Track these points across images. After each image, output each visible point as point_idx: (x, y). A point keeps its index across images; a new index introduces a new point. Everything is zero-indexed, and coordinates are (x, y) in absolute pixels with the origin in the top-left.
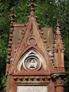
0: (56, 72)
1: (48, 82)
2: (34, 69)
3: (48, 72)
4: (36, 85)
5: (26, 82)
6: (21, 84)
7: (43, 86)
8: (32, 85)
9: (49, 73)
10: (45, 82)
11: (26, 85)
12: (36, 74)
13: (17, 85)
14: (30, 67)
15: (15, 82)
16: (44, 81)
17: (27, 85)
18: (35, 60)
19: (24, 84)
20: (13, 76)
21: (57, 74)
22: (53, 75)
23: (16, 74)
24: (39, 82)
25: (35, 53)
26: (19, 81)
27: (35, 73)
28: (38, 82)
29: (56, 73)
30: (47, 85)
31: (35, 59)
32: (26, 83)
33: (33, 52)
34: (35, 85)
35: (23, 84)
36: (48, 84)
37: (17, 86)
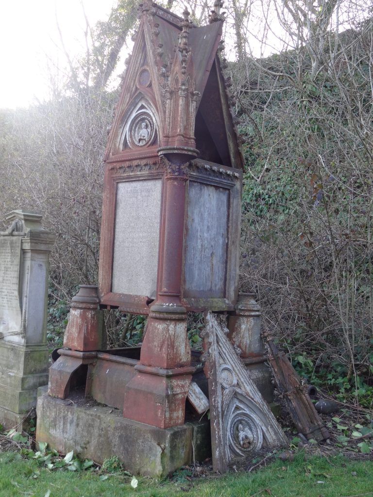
2: (145, 143)
5: (129, 174)
7: (156, 181)
14: (140, 141)
19: (126, 178)
20: (108, 163)
23: (112, 159)
28: (144, 173)
30: (161, 179)
32: (129, 177)
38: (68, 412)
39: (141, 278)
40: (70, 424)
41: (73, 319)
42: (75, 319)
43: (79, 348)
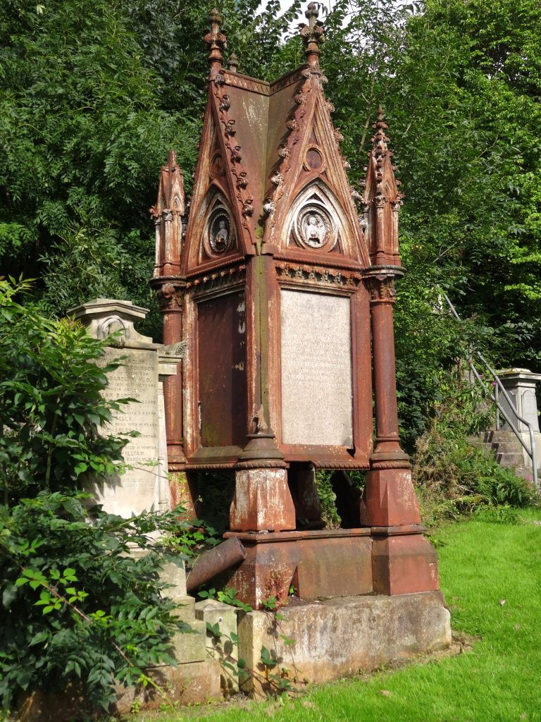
0: (389, 266)
1: (355, 288)
2: (319, 245)
3: (357, 260)
4: (327, 292)
5: (306, 281)
6: (291, 285)
7: (340, 299)
8: (317, 291)
9: (359, 265)
10: (346, 287)
11: (304, 289)
12: (332, 264)
13: (283, 287)
14: (310, 239)
15: (278, 277)
16: (344, 284)
17: (306, 289)
18: (319, 218)
19: (299, 286)
20: (274, 259)
21: (391, 271)
22: (377, 272)
23: (282, 254)
24: (334, 285)
25: (322, 199)
26: (285, 277)
27: (327, 260)
28: (330, 285)
29: (388, 269)
30: (349, 297)
31: (319, 214)
32: (304, 285)
33: (318, 193)
34: (324, 291)
35: (296, 285)
36: (353, 293)
37: (282, 289)
38: (315, 617)
39: (327, 423)
40: (322, 633)
41: (274, 485)
42: (277, 485)
43: (289, 527)
